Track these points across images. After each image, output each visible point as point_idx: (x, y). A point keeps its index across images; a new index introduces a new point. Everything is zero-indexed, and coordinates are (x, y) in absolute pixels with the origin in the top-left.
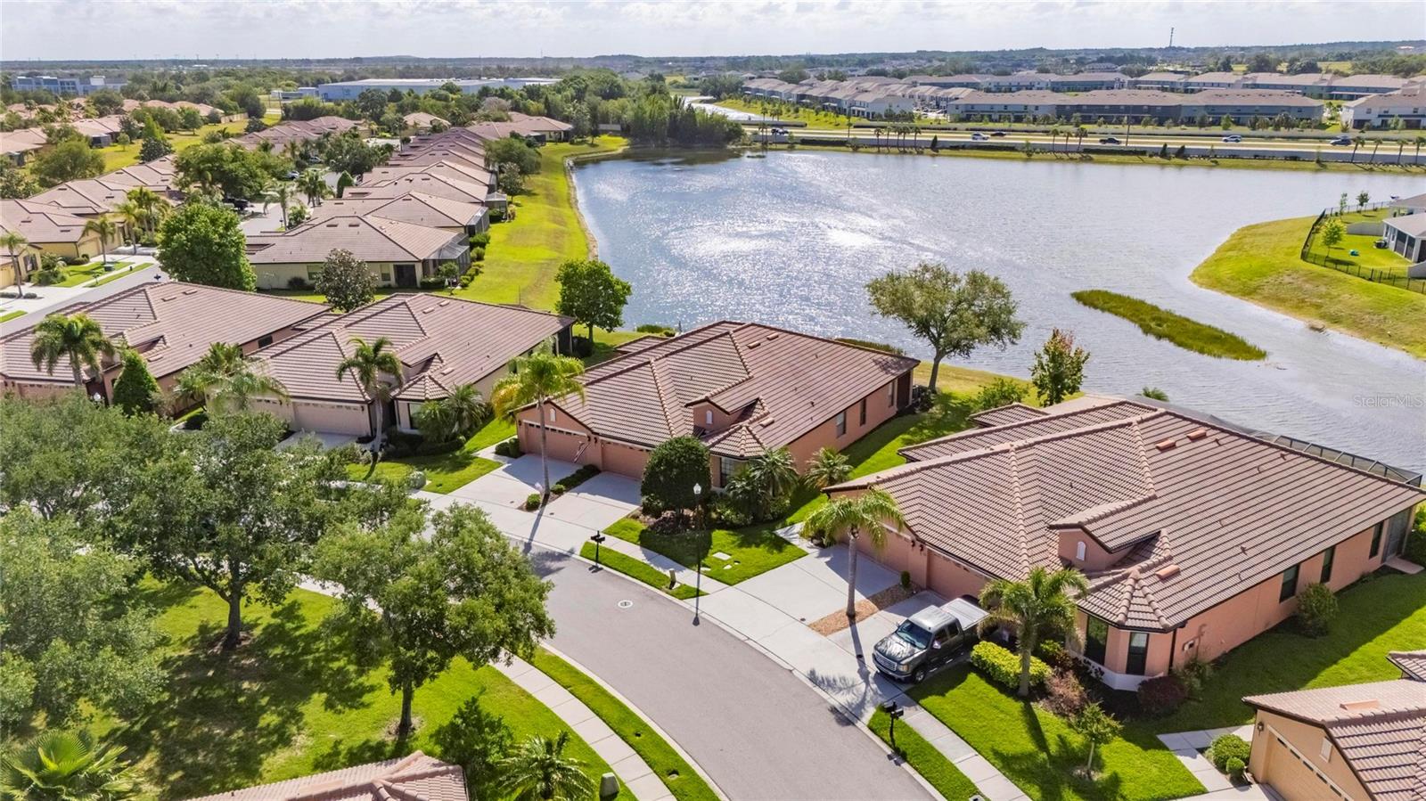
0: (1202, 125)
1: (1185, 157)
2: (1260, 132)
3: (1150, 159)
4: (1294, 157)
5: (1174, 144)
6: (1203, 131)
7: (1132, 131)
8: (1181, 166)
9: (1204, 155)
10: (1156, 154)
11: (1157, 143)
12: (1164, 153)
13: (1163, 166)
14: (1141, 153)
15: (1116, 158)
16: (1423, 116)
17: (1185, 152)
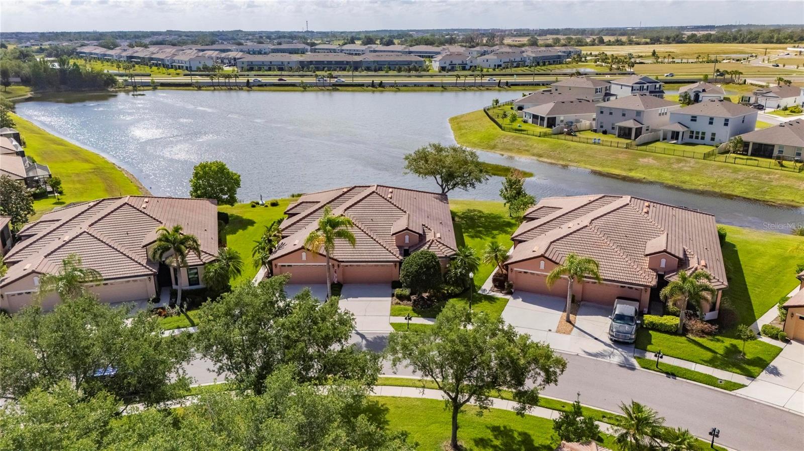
0: (375, 71)
1: (383, 87)
2: (403, 73)
3: (367, 89)
4: (431, 85)
5: (377, 80)
6: (376, 74)
7: (354, 74)
8: (382, 91)
9: (392, 85)
10: (369, 86)
11: (369, 80)
12: (373, 85)
13: (373, 92)
14: (362, 85)
15: (350, 88)
16: (466, 64)
17: (383, 84)
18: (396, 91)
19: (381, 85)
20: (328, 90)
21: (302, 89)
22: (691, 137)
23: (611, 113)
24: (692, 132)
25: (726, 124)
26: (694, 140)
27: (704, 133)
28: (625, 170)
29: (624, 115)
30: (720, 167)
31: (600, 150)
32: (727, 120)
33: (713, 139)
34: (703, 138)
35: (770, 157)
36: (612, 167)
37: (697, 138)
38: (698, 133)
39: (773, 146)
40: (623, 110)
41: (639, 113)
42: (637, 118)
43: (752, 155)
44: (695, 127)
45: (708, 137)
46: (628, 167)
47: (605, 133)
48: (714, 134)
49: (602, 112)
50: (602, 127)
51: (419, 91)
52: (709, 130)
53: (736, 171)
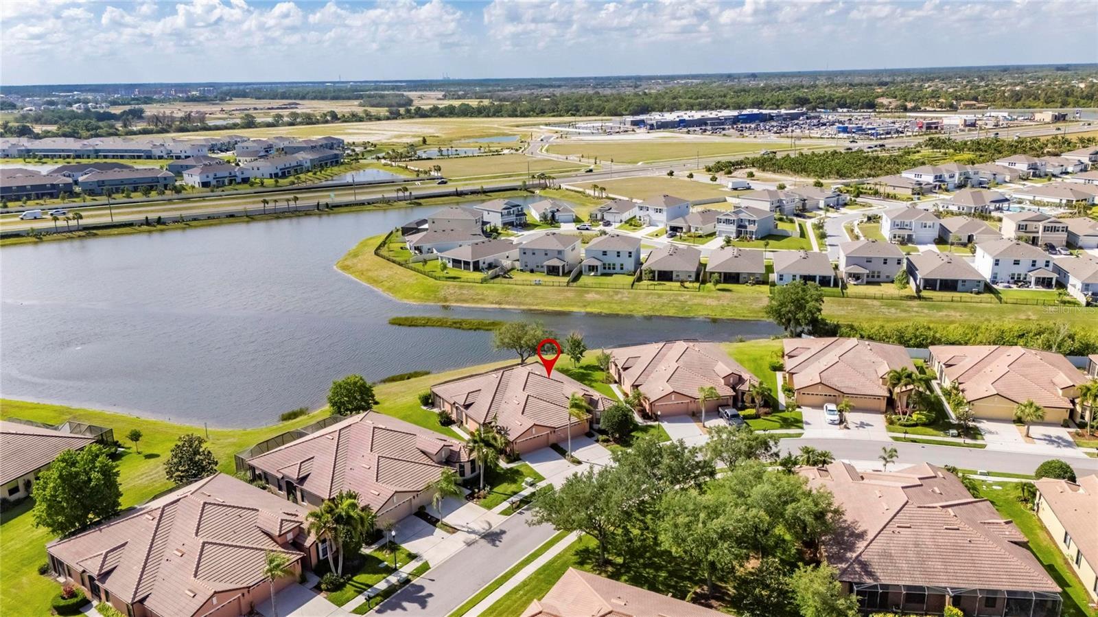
1: (164, 224)
4: (231, 215)
5: (153, 216)
8: (162, 231)
9: (176, 221)
10: (142, 224)
11: (139, 217)
12: (147, 222)
14: (130, 224)
15: (115, 231)
16: (236, 176)
17: (162, 221)
18: (184, 229)
19: (159, 221)
20: (79, 236)
21: (34, 239)
22: (605, 268)
23: (534, 254)
24: (604, 264)
25: (630, 256)
26: (607, 271)
27: (614, 265)
28: (581, 307)
29: (546, 254)
30: (649, 294)
31: (548, 291)
32: (630, 253)
33: (622, 269)
34: (614, 269)
35: (671, 280)
36: (569, 306)
37: (609, 268)
38: (609, 264)
39: (672, 272)
40: (546, 250)
41: (560, 252)
42: (559, 256)
43: (659, 280)
44: (607, 260)
45: (618, 267)
46: (581, 305)
47: (532, 271)
48: (622, 265)
49: (525, 253)
50: (526, 266)
51: (216, 225)
52: (618, 261)
53: (660, 296)
